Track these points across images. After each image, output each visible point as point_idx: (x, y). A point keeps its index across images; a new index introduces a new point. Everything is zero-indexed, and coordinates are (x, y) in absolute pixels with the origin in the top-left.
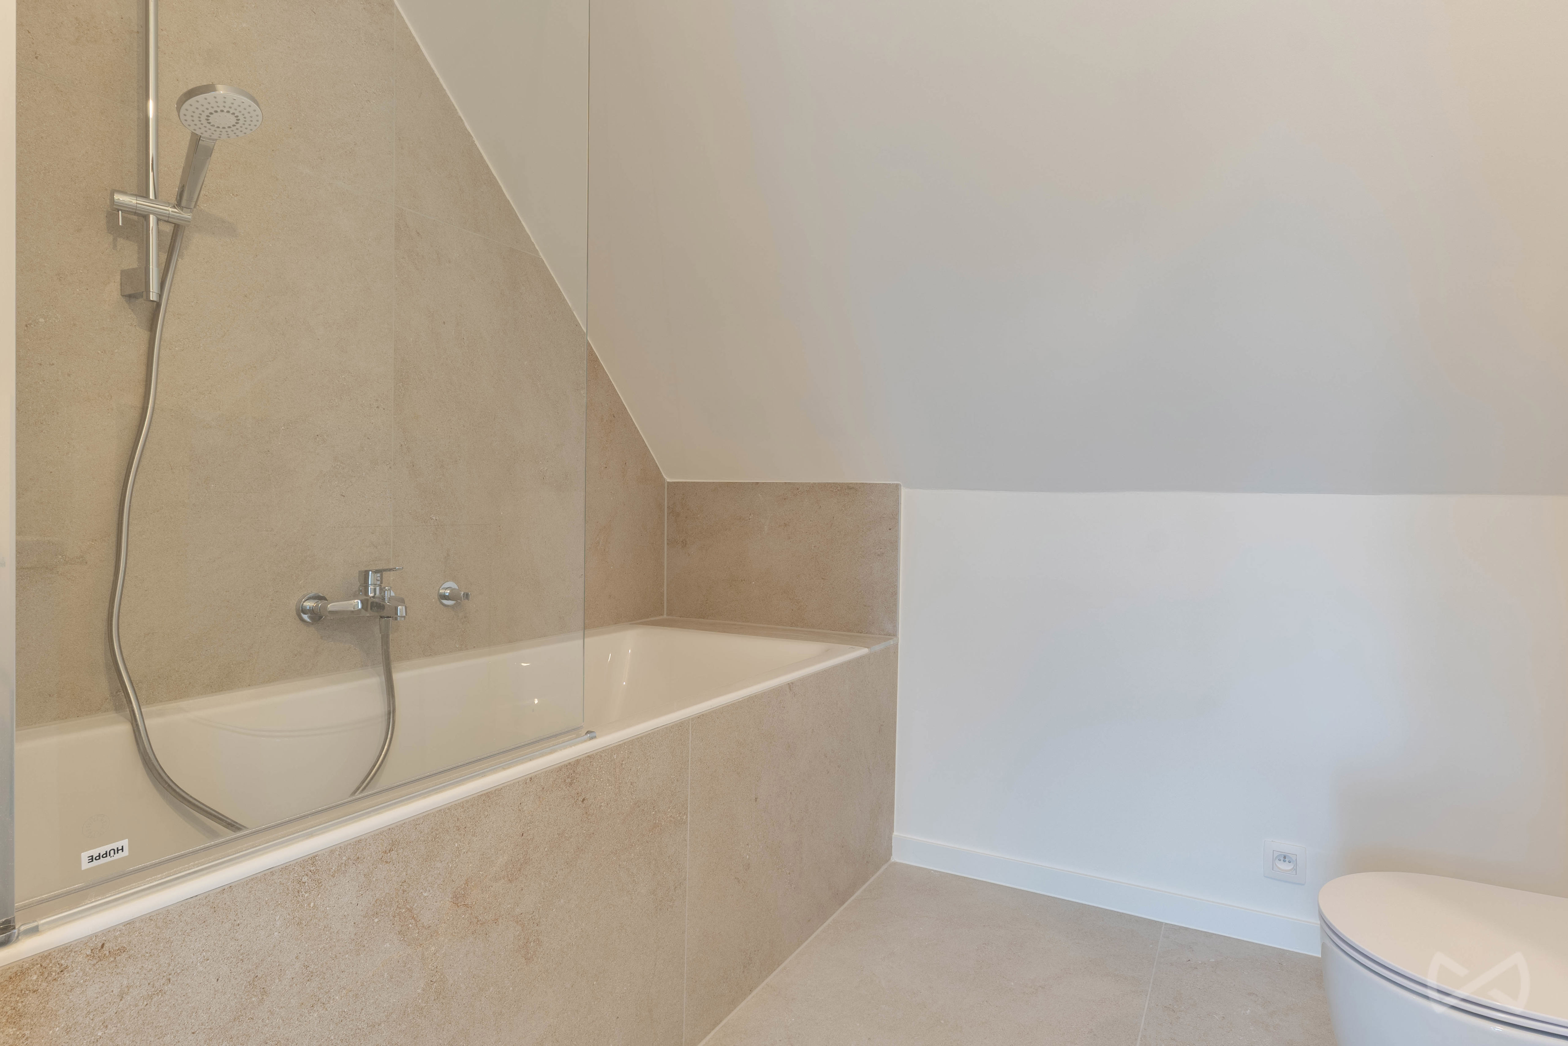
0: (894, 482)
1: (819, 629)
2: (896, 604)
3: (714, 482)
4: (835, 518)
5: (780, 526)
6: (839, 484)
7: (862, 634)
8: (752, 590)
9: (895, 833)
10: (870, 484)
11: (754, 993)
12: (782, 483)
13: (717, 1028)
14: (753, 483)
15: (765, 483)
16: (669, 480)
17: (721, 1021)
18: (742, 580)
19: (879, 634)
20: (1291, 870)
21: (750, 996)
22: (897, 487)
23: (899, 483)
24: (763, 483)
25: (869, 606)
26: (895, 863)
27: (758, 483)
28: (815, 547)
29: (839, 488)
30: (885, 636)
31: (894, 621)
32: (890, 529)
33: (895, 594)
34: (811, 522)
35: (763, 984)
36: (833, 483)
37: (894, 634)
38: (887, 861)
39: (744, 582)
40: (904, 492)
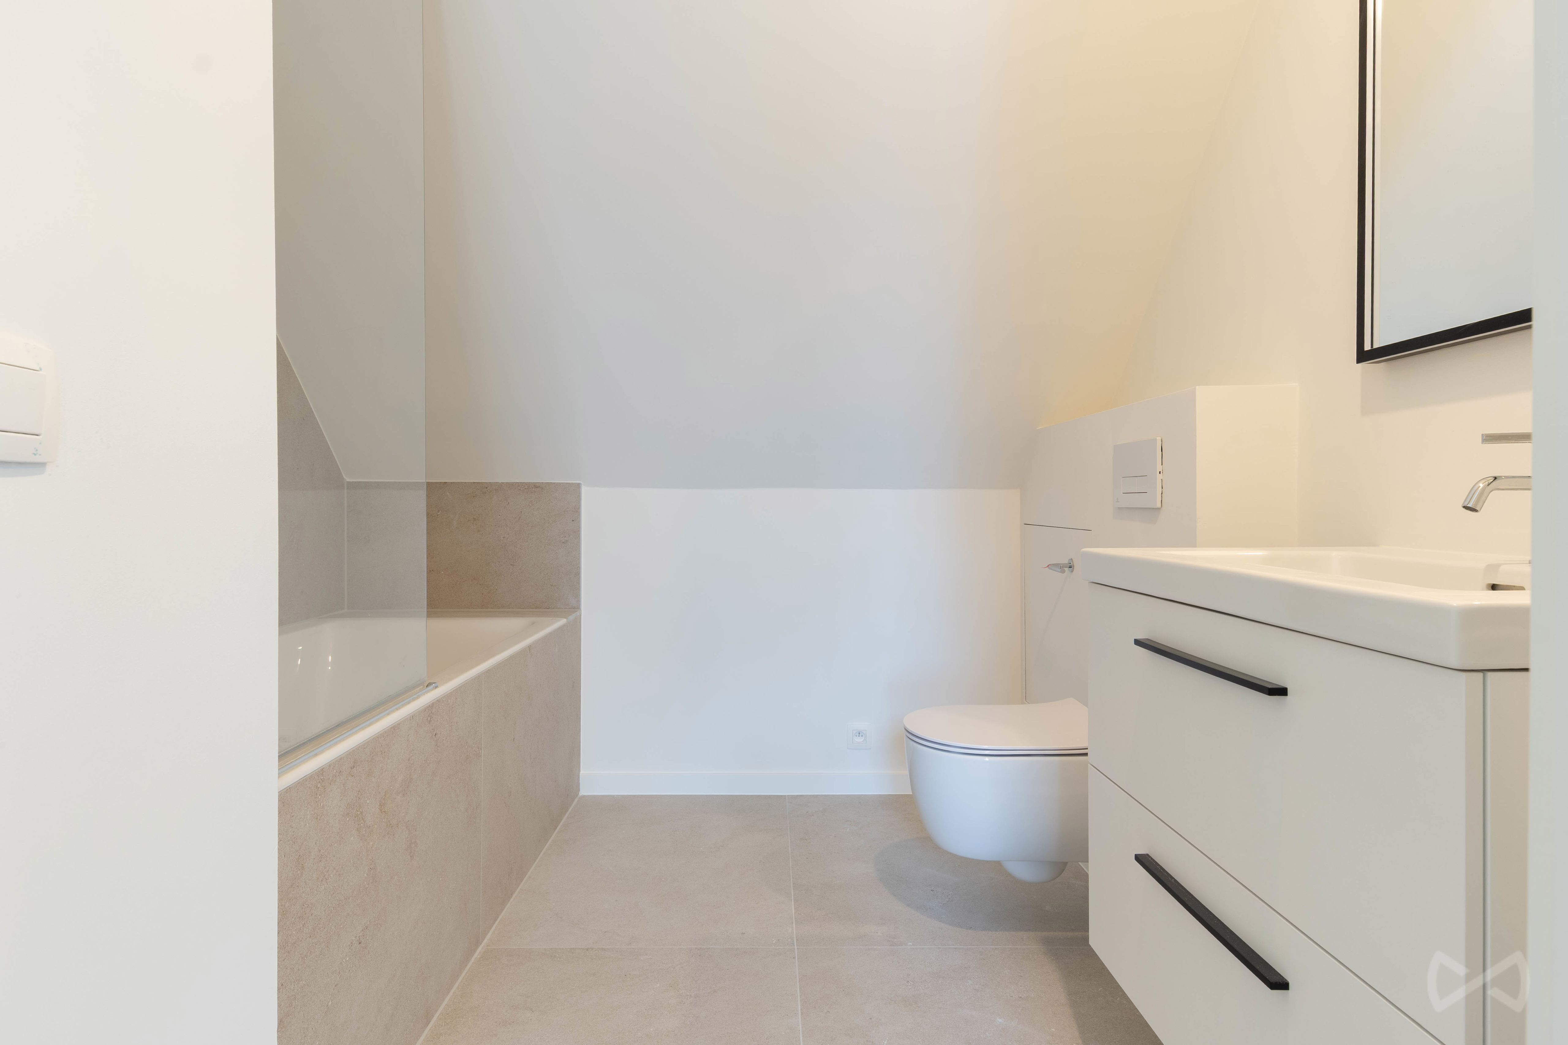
0: (575, 482)
1: (509, 608)
2: (579, 583)
3: (399, 482)
4: (523, 513)
5: (469, 520)
6: (526, 483)
7: (549, 610)
8: (441, 579)
9: (582, 772)
10: (554, 483)
11: (514, 896)
12: (471, 483)
13: (497, 922)
14: (441, 482)
15: (453, 482)
16: (348, 480)
17: (498, 918)
18: (430, 571)
19: (565, 608)
20: (863, 741)
21: (512, 900)
22: (578, 486)
23: (581, 482)
24: (451, 483)
25: (555, 586)
26: (584, 796)
27: (446, 482)
28: (504, 538)
29: (526, 487)
30: (570, 610)
31: (577, 596)
32: (573, 521)
33: (578, 574)
34: (499, 517)
35: (518, 890)
36: (521, 483)
37: (577, 608)
38: (577, 796)
39: (433, 572)
40: (584, 490)
